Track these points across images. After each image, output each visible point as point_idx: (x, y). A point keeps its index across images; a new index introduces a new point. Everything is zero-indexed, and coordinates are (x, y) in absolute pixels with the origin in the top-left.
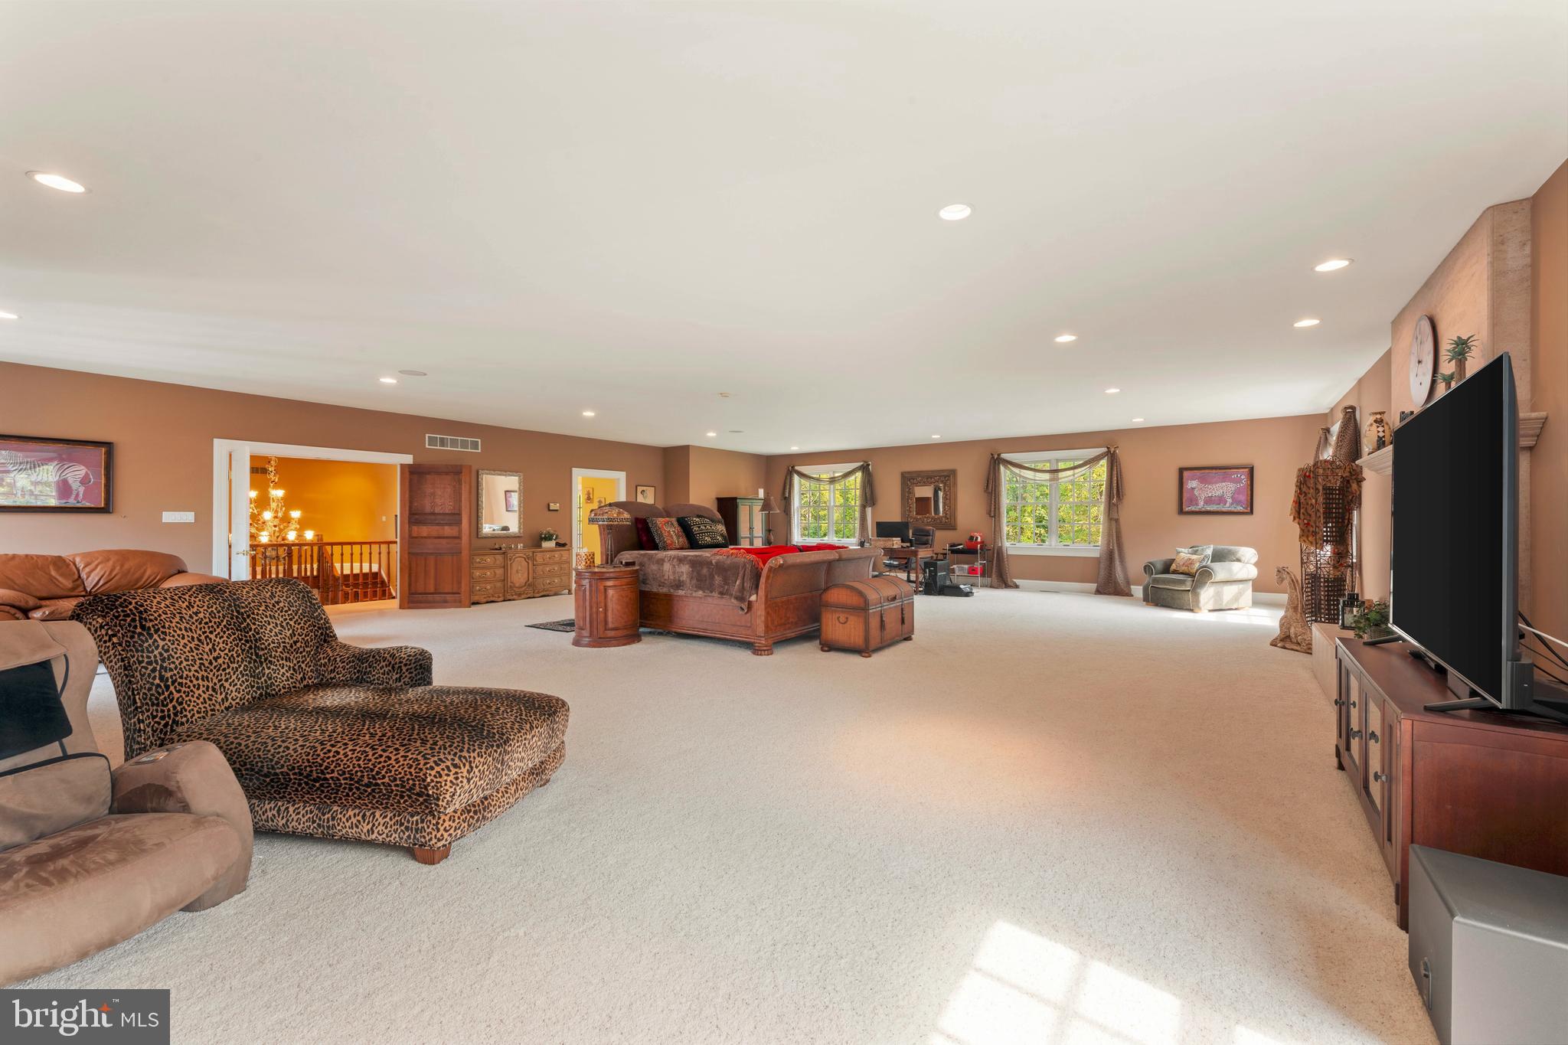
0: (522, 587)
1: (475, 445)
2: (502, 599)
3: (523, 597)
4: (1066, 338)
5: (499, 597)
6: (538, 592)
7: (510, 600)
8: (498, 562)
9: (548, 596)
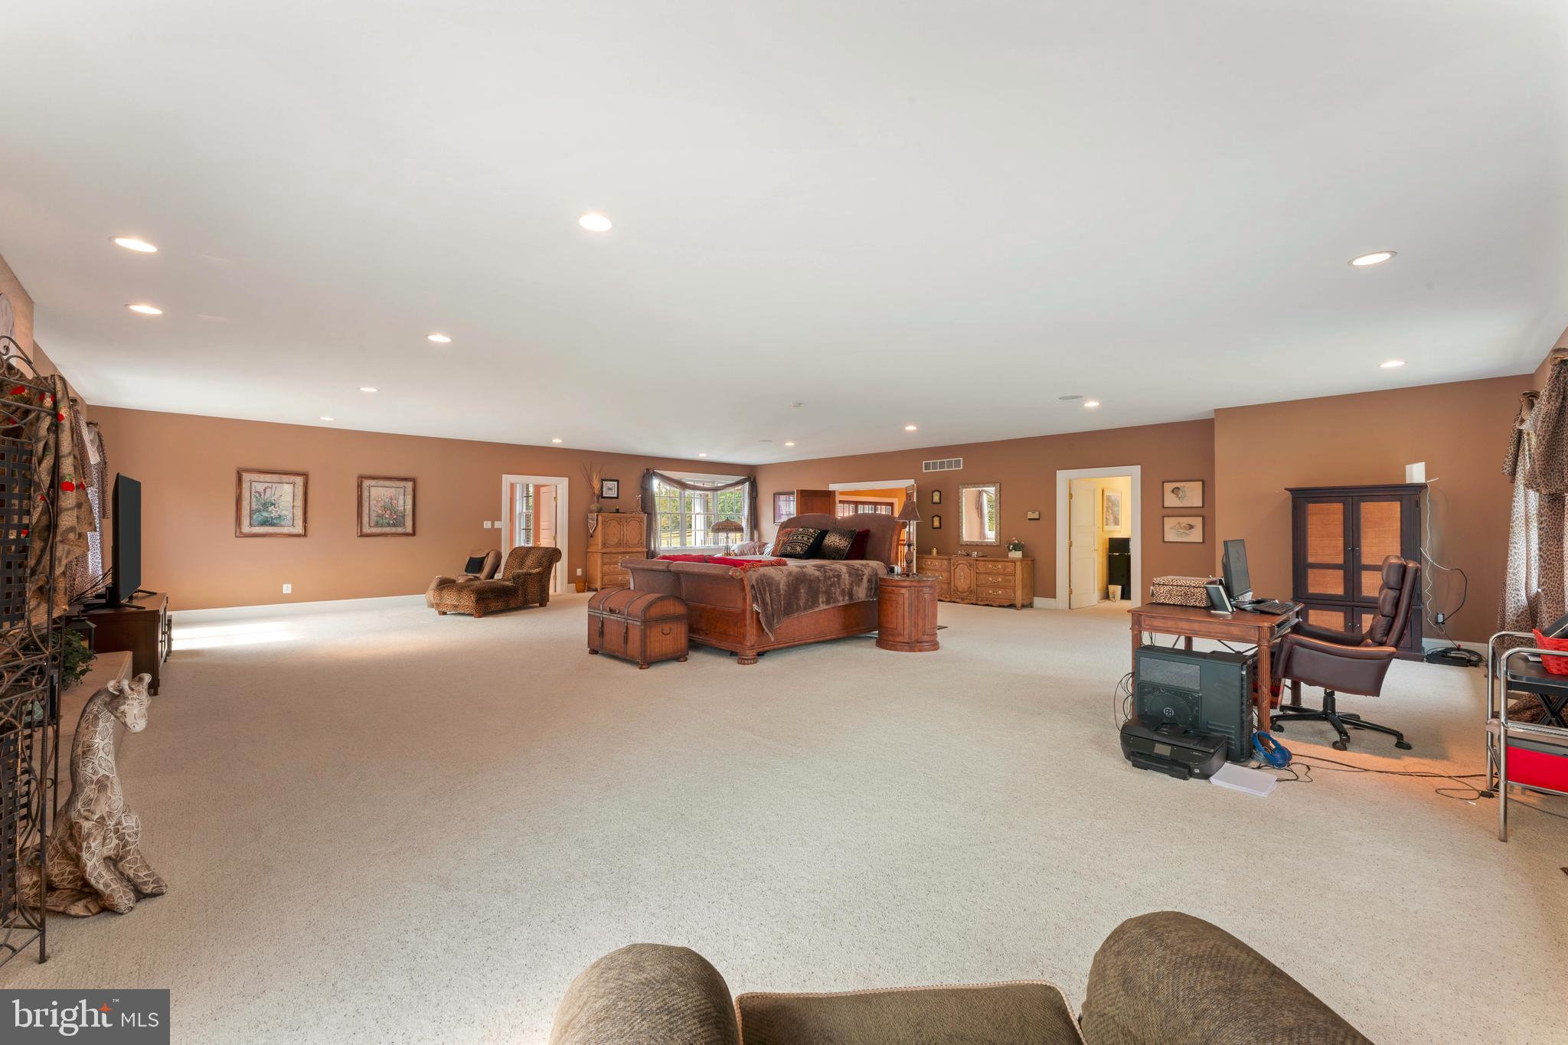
0: (965, 592)
1: (958, 464)
2: (948, 600)
3: (966, 601)
4: (439, 338)
5: (946, 598)
6: (981, 601)
7: (954, 602)
8: (944, 566)
9: (991, 606)
